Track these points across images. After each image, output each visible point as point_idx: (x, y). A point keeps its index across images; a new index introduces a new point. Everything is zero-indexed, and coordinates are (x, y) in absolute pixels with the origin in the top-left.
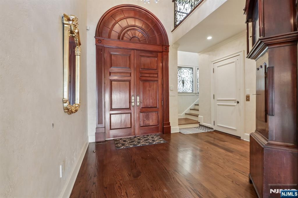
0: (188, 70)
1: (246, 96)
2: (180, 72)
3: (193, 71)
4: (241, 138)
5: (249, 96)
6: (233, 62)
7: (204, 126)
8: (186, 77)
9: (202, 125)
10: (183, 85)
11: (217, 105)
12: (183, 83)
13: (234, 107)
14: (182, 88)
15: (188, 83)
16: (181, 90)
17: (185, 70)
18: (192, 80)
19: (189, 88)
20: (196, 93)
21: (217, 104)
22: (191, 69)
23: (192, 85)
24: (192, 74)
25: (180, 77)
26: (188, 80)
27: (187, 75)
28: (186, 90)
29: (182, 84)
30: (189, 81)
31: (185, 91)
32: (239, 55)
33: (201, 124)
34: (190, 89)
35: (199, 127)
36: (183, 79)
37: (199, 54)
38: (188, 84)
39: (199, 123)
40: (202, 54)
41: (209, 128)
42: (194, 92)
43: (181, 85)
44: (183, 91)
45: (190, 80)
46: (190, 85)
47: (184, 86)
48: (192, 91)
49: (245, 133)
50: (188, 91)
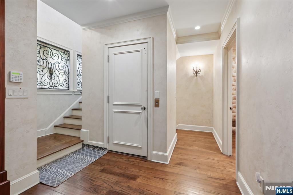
0: (60, 52)
1: (155, 100)
2: (45, 52)
3: (69, 56)
4: (148, 159)
5: (159, 100)
6: (139, 51)
7: (90, 145)
8: (57, 64)
9: (87, 145)
10: (51, 77)
11: (114, 112)
12: (51, 73)
13: (138, 115)
14: (48, 81)
15: (61, 74)
16: (45, 84)
17: (54, 52)
18: (67, 71)
19: (61, 82)
20: (74, 91)
21: (113, 110)
22: (66, 52)
23: (67, 79)
24: (68, 62)
25: (44, 61)
26: (60, 69)
27: (59, 61)
28: (58, 85)
29: (48, 74)
30: (62, 72)
31: (55, 87)
32: (147, 42)
33: (85, 143)
34: (65, 84)
35: (83, 148)
36: (50, 66)
37: (84, 27)
38: (60, 76)
39: (83, 141)
40: (88, 28)
41: (100, 148)
42: (71, 89)
43: (45, 77)
44: (50, 87)
45: (65, 69)
46: (64, 78)
47: (53, 78)
48: (68, 88)
49: (154, 150)
50: (60, 88)
